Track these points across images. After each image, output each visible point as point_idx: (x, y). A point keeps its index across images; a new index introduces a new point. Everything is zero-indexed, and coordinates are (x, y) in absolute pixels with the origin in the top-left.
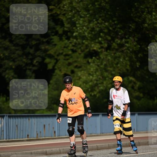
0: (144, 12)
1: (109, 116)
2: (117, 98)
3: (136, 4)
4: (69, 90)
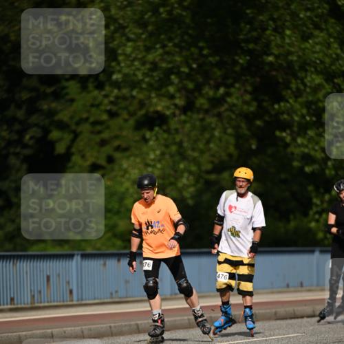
3: (248, 11)
4: (148, 203)
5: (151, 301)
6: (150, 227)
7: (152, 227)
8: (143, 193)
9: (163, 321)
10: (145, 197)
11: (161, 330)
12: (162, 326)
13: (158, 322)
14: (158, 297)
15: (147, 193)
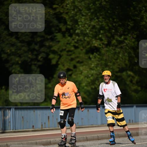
0: (142, 11)
1: (98, 110)
2: (107, 91)
3: (134, 3)
4: (63, 85)
5: (62, 129)
6: (64, 96)
7: (65, 96)
8: (61, 80)
10: (62, 82)
14: (65, 128)
15: (63, 80)
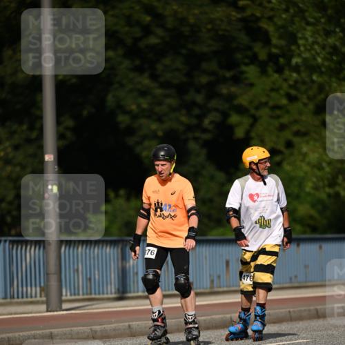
2: (260, 199)
5: (151, 296)
6: (159, 210)
9: (163, 320)
11: (163, 330)
12: (163, 325)
13: (158, 321)
14: (159, 292)
